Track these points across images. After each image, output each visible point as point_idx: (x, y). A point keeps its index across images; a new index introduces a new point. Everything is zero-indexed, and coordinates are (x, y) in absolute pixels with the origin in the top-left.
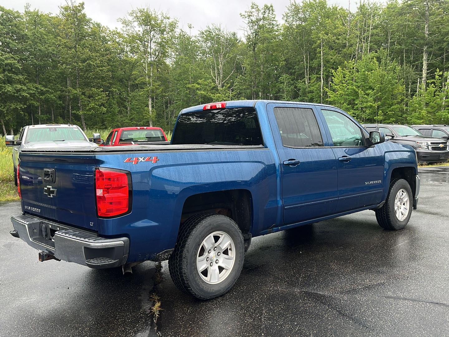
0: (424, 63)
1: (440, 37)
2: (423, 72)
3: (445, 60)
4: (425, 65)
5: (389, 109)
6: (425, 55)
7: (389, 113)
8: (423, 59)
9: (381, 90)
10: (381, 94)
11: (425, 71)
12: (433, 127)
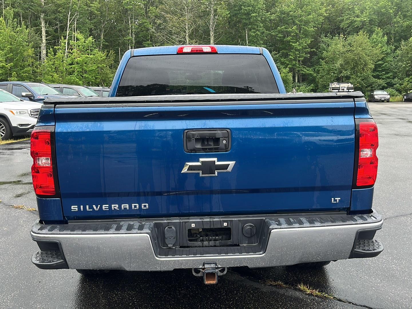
0: (43, 29)
1: (54, 8)
2: (43, 38)
3: (59, 30)
4: (44, 32)
5: (22, 71)
6: (43, 22)
7: (22, 75)
8: (42, 26)
9: (11, 51)
10: (13, 55)
11: (44, 37)
12: (102, 89)
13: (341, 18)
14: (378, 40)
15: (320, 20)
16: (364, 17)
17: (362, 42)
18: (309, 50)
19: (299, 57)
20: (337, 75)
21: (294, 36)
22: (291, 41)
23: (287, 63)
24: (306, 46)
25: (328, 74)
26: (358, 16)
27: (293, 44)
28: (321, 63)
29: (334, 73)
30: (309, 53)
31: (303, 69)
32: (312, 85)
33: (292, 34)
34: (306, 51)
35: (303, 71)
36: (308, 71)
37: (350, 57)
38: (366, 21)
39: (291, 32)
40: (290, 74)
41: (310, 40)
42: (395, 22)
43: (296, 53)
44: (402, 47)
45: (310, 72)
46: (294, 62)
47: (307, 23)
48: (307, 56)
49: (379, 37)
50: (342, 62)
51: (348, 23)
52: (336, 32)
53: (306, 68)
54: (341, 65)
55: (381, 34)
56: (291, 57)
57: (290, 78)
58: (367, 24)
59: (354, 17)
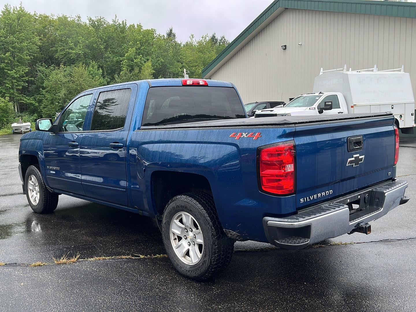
13: (54, 49)
14: (95, 73)
15: (34, 49)
16: (78, 50)
17: (82, 73)
18: (27, 78)
19: (17, 86)
20: (62, 104)
21: (8, 63)
22: (6, 68)
23: (4, 91)
24: (23, 74)
25: (52, 103)
26: (72, 48)
27: (9, 72)
28: (41, 92)
29: (59, 103)
30: (27, 82)
31: (22, 98)
32: (36, 114)
33: (6, 61)
34: (24, 80)
35: (23, 100)
36: (28, 100)
37: (73, 87)
38: (81, 54)
39: (4, 59)
40: (11, 103)
41: (27, 68)
42: (106, 57)
43: (14, 81)
44: (116, 79)
45: (32, 102)
46: (12, 91)
47: (21, 50)
48: (25, 85)
49: (95, 70)
50: (65, 92)
51: (62, 55)
52: (50, 62)
53: (25, 97)
54: (65, 95)
55: (96, 67)
56: (7, 85)
57: (11, 108)
58: (82, 56)
59: (69, 49)
